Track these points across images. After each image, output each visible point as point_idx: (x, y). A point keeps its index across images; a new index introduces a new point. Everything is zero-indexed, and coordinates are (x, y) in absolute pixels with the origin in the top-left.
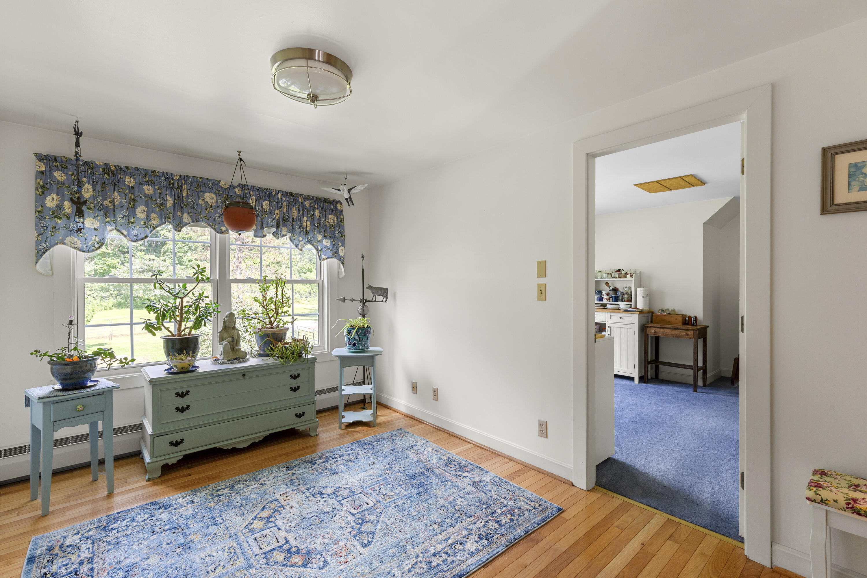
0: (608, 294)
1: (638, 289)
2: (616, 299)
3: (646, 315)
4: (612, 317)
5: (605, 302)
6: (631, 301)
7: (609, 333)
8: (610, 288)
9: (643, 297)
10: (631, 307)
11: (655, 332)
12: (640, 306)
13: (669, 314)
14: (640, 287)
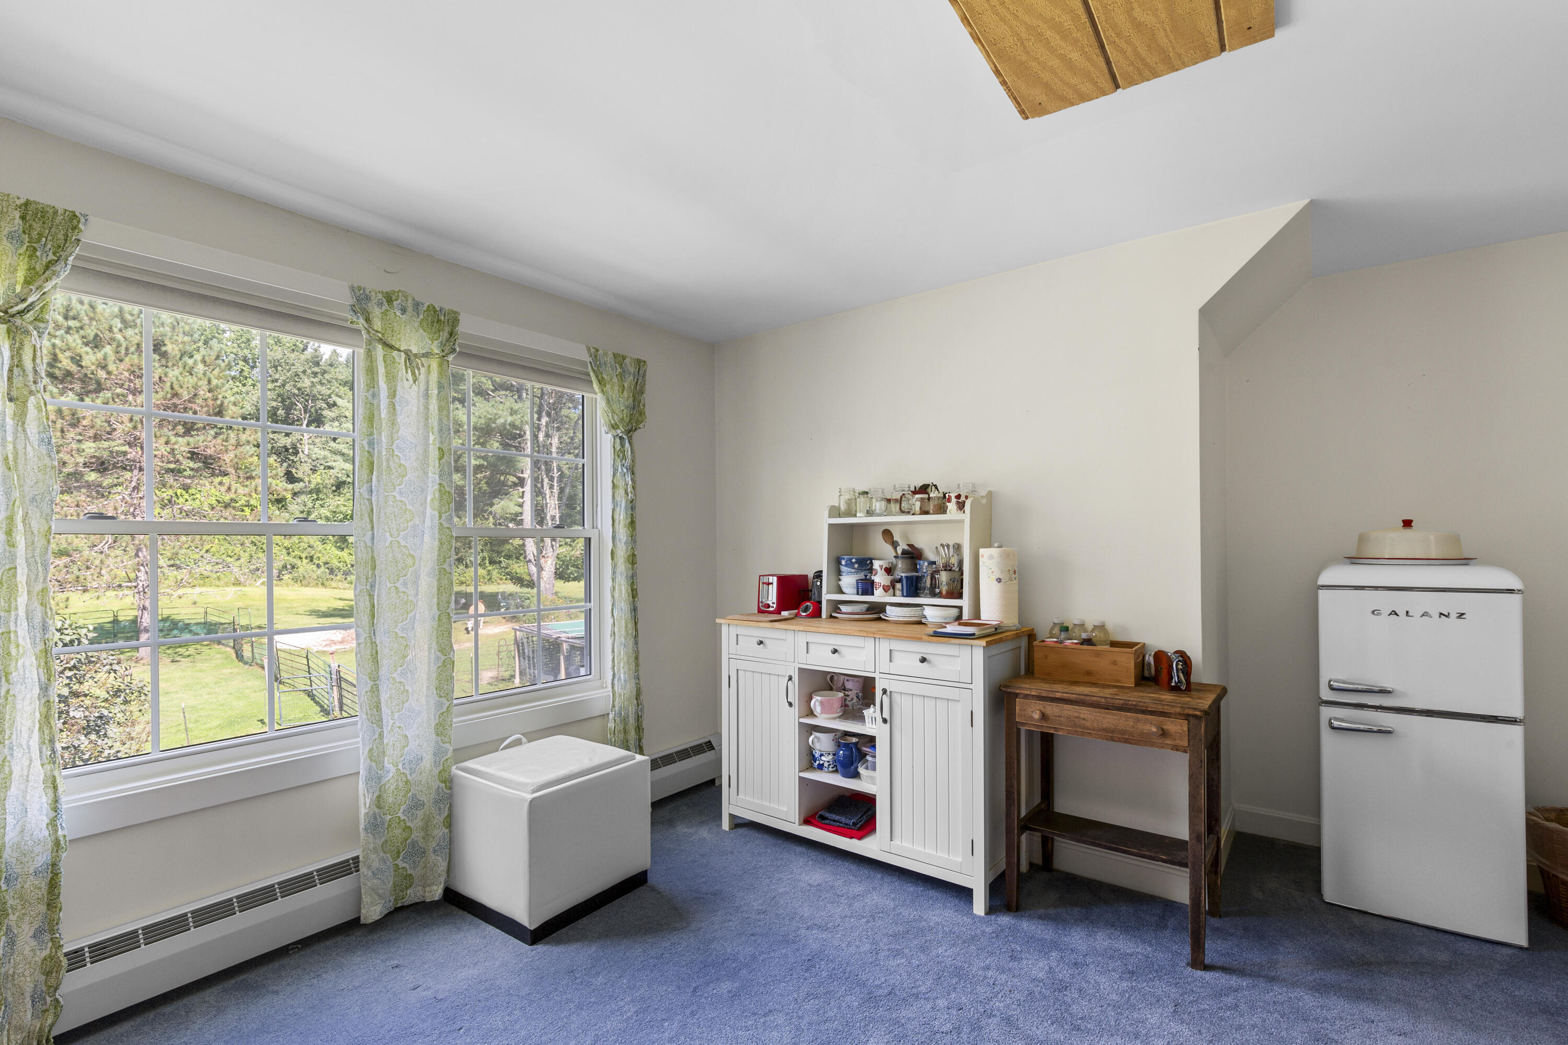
0: (889, 571)
1: (982, 551)
2: (914, 587)
3: (1010, 646)
4: (895, 654)
5: (879, 596)
6: (960, 596)
7: (886, 715)
8: (895, 548)
9: (999, 580)
10: (959, 618)
11: (1044, 716)
12: (991, 613)
13: (1088, 642)
14: (990, 546)
